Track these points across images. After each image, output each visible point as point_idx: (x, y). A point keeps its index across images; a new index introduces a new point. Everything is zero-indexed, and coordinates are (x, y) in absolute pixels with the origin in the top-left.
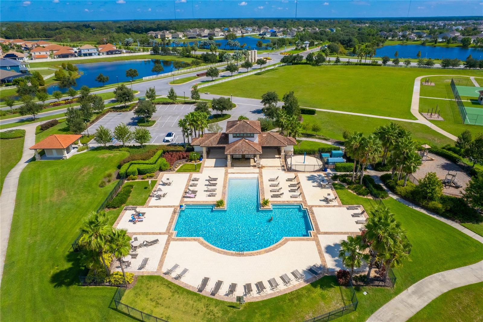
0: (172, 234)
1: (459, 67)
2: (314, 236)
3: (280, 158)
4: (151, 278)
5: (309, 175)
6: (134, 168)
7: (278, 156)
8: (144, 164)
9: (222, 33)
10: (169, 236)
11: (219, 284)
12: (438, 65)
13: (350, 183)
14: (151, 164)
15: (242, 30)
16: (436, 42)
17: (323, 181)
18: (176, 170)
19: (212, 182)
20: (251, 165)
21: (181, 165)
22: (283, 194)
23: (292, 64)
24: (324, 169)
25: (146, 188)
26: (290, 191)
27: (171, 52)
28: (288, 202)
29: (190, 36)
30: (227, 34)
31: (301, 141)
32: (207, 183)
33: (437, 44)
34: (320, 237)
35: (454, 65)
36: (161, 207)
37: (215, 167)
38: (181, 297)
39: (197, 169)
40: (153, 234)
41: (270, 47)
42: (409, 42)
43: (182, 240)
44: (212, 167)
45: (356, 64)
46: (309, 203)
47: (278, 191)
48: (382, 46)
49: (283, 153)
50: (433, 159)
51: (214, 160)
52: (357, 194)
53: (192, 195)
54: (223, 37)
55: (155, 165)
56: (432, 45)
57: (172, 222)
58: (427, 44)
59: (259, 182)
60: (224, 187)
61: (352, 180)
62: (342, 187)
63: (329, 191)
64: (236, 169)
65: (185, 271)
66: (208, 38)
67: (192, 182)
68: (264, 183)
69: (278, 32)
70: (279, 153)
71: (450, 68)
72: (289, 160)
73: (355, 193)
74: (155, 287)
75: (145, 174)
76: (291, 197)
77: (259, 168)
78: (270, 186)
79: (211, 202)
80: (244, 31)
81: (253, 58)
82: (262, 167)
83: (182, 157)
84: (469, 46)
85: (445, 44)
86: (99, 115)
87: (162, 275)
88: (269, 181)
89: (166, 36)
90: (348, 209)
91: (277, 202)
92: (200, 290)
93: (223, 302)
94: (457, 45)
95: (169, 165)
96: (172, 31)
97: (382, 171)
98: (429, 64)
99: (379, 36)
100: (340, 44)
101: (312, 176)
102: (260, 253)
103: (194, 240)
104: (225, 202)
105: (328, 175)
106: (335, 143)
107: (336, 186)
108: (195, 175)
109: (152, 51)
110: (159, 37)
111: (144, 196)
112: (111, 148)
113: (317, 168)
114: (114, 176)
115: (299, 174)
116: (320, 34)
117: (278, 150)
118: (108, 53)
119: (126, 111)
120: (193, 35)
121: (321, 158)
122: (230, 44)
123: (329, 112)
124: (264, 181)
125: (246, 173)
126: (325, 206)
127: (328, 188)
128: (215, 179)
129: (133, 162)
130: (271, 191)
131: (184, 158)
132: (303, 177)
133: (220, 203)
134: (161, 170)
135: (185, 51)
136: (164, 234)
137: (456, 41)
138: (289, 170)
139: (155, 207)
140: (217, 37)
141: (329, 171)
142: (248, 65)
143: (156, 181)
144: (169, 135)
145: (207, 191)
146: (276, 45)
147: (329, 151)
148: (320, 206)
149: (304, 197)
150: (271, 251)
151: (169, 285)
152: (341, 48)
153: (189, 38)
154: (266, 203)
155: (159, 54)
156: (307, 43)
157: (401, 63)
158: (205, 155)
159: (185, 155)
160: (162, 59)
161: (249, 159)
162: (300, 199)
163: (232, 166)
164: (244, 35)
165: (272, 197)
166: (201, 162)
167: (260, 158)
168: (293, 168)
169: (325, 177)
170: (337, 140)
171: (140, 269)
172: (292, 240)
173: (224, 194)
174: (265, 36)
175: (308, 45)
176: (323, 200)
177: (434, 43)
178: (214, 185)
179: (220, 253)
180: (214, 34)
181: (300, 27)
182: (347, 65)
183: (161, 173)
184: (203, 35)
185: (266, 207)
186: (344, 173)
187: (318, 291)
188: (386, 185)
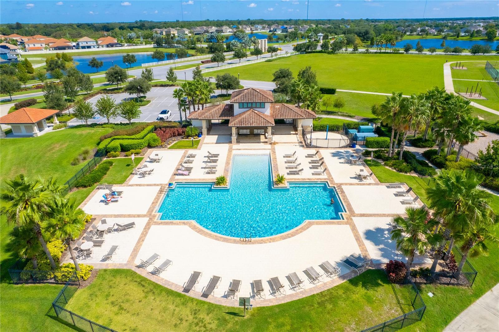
0: (155, 216)
1: (491, 54)
2: (347, 218)
3: (297, 134)
4: (117, 272)
5: (334, 151)
6: (116, 143)
7: (294, 133)
8: (129, 139)
9: (231, 30)
10: (150, 219)
11: (214, 281)
13: (386, 159)
14: (137, 139)
16: (458, 36)
17: (352, 156)
18: (169, 146)
19: (212, 158)
20: (261, 141)
21: (175, 142)
22: (302, 170)
23: (306, 53)
24: (352, 146)
25: (128, 165)
26: (310, 168)
27: (175, 45)
28: (308, 179)
29: (196, 32)
30: (235, 31)
31: (321, 118)
32: (206, 159)
33: (460, 38)
34: (355, 220)
35: (484, 52)
36: (144, 185)
37: (216, 143)
38: (158, 299)
39: (194, 145)
40: (130, 216)
41: (282, 40)
42: (429, 37)
43: (167, 224)
44: (213, 143)
45: (376, 53)
46: (337, 180)
47: (296, 168)
48: (401, 39)
49: (300, 128)
50: (486, 134)
51: (217, 136)
52: (398, 171)
53: (186, 173)
54: (232, 33)
55: (143, 141)
56: (454, 39)
57: (157, 202)
59: (271, 158)
60: (227, 163)
61: (389, 155)
62: (377, 164)
63: (362, 167)
64: (242, 146)
65: (167, 263)
67: (186, 159)
68: (278, 160)
69: (289, 28)
70: (296, 129)
71: (480, 55)
72: (308, 136)
73: (394, 170)
74: (122, 285)
75: (129, 151)
76: (313, 174)
77: (271, 144)
78: (286, 162)
79: (209, 179)
80: (253, 28)
81: (263, 47)
82: (275, 143)
83: (177, 133)
84: (495, 39)
85: (468, 37)
87: (134, 269)
88: (284, 157)
89: (172, 33)
90: (388, 187)
91: (295, 179)
92: (187, 290)
93: (219, 307)
94: (481, 38)
95: (160, 141)
96: (178, 28)
97: (424, 147)
98: (457, 51)
99: (397, 31)
100: (356, 36)
101: (338, 152)
102: (274, 240)
103: (184, 223)
104: (228, 180)
105: (357, 151)
106: (362, 120)
107: (369, 163)
108: (191, 152)
109: (156, 44)
110: (164, 33)
111: (124, 174)
112: (92, 125)
113: (343, 144)
115: (321, 150)
117: (293, 126)
118: (108, 46)
119: (118, 93)
120: (200, 31)
121: (347, 134)
123: (351, 93)
124: (277, 157)
125: (255, 149)
126: (358, 184)
127: (359, 165)
128: (216, 156)
129: (116, 137)
130: (287, 168)
131: (179, 135)
132: (326, 154)
133: (221, 181)
134: (150, 146)
135: (190, 43)
136: (144, 216)
138: (309, 146)
139: (137, 185)
140: (225, 34)
141: (358, 147)
142: (257, 52)
143: (143, 158)
144: (164, 112)
145: (205, 168)
146: (288, 38)
147: (357, 127)
148: (351, 184)
149: (329, 174)
150: (290, 237)
151: (142, 282)
152: (358, 41)
153: (196, 34)
154: (280, 180)
155: (162, 47)
156: (321, 36)
158: (205, 130)
159: (181, 131)
161: (259, 135)
162: (324, 176)
163: (238, 142)
164: (254, 32)
165: (288, 174)
166: (200, 138)
167: (273, 134)
168: (314, 143)
169: (354, 153)
170: (364, 117)
171: (104, 260)
172: (317, 224)
173: (226, 170)
176: (355, 178)
177: (456, 37)
178: (215, 161)
179: (219, 240)
181: (312, 25)
182: (366, 53)
183: (150, 150)
184: (210, 32)
185: (281, 185)
186: (377, 149)
187: (360, 291)
188: (432, 162)
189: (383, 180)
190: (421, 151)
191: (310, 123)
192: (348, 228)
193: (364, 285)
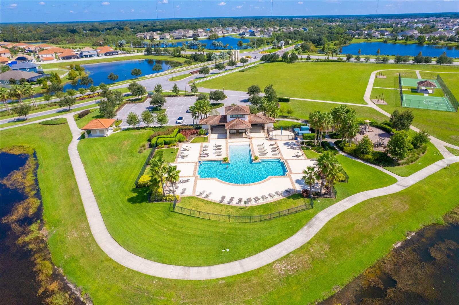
0: (197, 176)
1: (409, 63)
2: (288, 175)
3: (264, 132)
4: (190, 198)
5: (285, 142)
6: (162, 140)
7: (262, 131)
9: (205, 34)
10: (196, 178)
11: (232, 199)
12: (392, 60)
13: (313, 146)
14: (172, 137)
15: (223, 30)
16: (396, 40)
17: (294, 145)
18: (191, 141)
19: (218, 148)
20: (244, 137)
21: (193, 138)
22: (267, 153)
23: (270, 62)
24: (296, 139)
25: (172, 153)
26: (272, 152)
27: (163, 53)
28: (271, 158)
29: (176, 37)
30: (210, 34)
31: (279, 121)
32: (215, 148)
33: (397, 41)
34: (292, 175)
35: (405, 61)
36: (186, 163)
37: (218, 139)
38: (211, 205)
39: (206, 140)
41: (250, 46)
42: (373, 40)
43: (204, 179)
44: (216, 139)
45: (324, 61)
46: (285, 158)
47: (264, 152)
48: (349, 43)
49: (266, 129)
50: (373, 130)
51: (217, 134)
52: (318, 152)
53: (206, 156)
54: (206, 37)
55: (176, 138)
56: (393, 42)
57: (196, 170)
58: (389, 41)
59: (251, 147)
60: (227, 150)
61: (314, 144)
62: (307, 149)
63: (299, 151)
64: (233, 140)
65: (210, 193)
66: (193, 38)
67: (203, 149)
68: (254, 148)
69: (256, 32)
70: (263, 129)
71: (402, 64)
72: (270, 133)
73: (316, 152)
74: (194, 202)
75: (169, 144)
76: (273, 155)
77: (249, 138)
78: (258, 149)
79: (219, 159)
80: (225, 31)
81: (236, 57)
82: (251, 138)
83: (193, 133)
84: (424, 43)
85: (404, 41)
86: (120, 106)
87: (196, 196)
88: (257, 146)
89: (155, 37)
90: (311, 161)
91: (264, 158)
92: (221, 202)
93: (236, 207)
94: (414, 42)
95: (185, 139)
96: (159, 32)
97: (336, 138)
98: (385, 60)
99: (347, 34)
100: (311, 43)
101: (287, 142)
102: (255, 184)
103: (212, 179)
104: (229, 158)
105: (298, 142)
106: (304, 121)
107: (304, 148)
108: (205, 144)
109: (146, 52)
110: (148, 38)
111: (172, 157)
112: (138, 128)
113: (291, 137)
114: (147, 146)
115: (278, 142)
116: (294, 34)
117: (261, 127)
118: (106, 54)
119: (140, 102)
120: (179, 36)
121: (294, 131)
122: (214, 44)
123: (300, 100)
124: (254, 146)
125: (240, 142)
126: (296, 160)
127: (298, 149)
128: (220, 146)
130: (259, 152)
131: (194, 134)
132: (280, 144)
133: (225, 159)
134: (180, 141)
135: (176, 52)
136: (192, 176)
137: (414, 39)
138: (271, 139)
139: (182, 163)
140: (200, 38)
141: (299, 139)
142: (232, 63)
143: (179, 148)
144: (180, 118)
145: (215, 153)
146: (255, 45)
147: (299, 127)
148: (292, 160)
149: (281, 155)
150: (262, 183)
151: (202, 200)
152: (312, 47)
153: (176, 39)
154: (256, 158)
155: (152, 54)
156: (283, 43)
157: (362, 59)
158: (210, 131)
159: (195, 132)
160: (155, 59)
161: (242, 133)
162: (279, 156)
163: (230, 138)
164: (225, 35)
165: (260, 155)
166: (207, 136)
167: (250, 132)
168: (274, 138)
169: (296, 143)
170: (305, 120)
171: (181, 194)
172: (274, 177)
173: (227, 154)
174: (244, 36)
175: (283, 44)
176: (295, 156)
177: (394, 41)
178: (220, 149)
179: (230, 185)
180: (198, 35)
181: (276, 27)
182: (317, 62)
183: (180, 143)
184: (188, 36)
185: (256, 161)
186: (309, 140)
187: (291, 200)
188: (338, 147)
189: (309, 157)
190: (333, 141)
191: (272, 125)
192: (288, 179)
193: (293, 198)
